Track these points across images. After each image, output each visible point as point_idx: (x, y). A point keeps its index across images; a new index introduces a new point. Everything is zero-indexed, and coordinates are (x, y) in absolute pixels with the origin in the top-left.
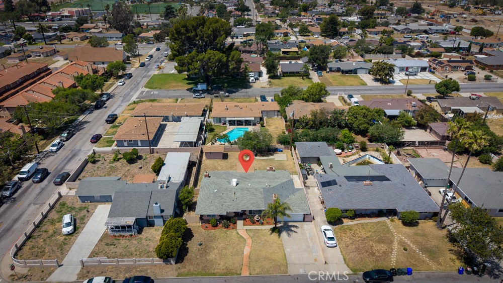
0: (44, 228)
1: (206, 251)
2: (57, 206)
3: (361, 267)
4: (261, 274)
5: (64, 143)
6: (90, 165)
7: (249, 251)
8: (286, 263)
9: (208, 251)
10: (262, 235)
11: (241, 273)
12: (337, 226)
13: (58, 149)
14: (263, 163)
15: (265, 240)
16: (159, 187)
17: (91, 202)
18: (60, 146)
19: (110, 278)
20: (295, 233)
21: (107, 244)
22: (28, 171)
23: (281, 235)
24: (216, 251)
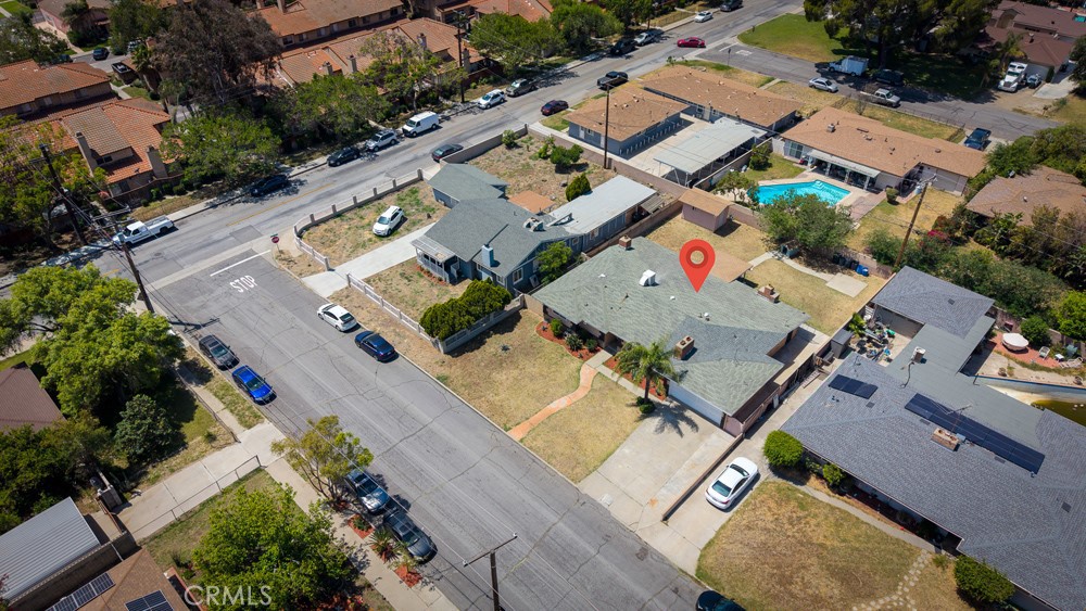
0: (363, 212)
1: (501, 364)
2: (406, 190)
3: (723, 580)
4: (537, 452)
5: (507, 98)
6: (502, 148)
7: (562, 406)
8: (595, 468)
9: (504, 365)
10: (613, 398)
11: (510, 429)
12: (780, 481)
13: (490, 106)
14: (790, 279)
15: (608, 409)
16: (525, 224)
17: (445, 205)
18: (498, 102)
19: (353, 318)
20: (678, 436)
21: (402, 275)
22: (419, 124)
23: (647, 420)
24: (515, 373)
